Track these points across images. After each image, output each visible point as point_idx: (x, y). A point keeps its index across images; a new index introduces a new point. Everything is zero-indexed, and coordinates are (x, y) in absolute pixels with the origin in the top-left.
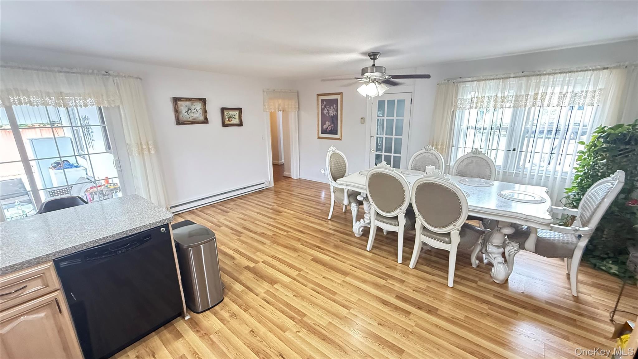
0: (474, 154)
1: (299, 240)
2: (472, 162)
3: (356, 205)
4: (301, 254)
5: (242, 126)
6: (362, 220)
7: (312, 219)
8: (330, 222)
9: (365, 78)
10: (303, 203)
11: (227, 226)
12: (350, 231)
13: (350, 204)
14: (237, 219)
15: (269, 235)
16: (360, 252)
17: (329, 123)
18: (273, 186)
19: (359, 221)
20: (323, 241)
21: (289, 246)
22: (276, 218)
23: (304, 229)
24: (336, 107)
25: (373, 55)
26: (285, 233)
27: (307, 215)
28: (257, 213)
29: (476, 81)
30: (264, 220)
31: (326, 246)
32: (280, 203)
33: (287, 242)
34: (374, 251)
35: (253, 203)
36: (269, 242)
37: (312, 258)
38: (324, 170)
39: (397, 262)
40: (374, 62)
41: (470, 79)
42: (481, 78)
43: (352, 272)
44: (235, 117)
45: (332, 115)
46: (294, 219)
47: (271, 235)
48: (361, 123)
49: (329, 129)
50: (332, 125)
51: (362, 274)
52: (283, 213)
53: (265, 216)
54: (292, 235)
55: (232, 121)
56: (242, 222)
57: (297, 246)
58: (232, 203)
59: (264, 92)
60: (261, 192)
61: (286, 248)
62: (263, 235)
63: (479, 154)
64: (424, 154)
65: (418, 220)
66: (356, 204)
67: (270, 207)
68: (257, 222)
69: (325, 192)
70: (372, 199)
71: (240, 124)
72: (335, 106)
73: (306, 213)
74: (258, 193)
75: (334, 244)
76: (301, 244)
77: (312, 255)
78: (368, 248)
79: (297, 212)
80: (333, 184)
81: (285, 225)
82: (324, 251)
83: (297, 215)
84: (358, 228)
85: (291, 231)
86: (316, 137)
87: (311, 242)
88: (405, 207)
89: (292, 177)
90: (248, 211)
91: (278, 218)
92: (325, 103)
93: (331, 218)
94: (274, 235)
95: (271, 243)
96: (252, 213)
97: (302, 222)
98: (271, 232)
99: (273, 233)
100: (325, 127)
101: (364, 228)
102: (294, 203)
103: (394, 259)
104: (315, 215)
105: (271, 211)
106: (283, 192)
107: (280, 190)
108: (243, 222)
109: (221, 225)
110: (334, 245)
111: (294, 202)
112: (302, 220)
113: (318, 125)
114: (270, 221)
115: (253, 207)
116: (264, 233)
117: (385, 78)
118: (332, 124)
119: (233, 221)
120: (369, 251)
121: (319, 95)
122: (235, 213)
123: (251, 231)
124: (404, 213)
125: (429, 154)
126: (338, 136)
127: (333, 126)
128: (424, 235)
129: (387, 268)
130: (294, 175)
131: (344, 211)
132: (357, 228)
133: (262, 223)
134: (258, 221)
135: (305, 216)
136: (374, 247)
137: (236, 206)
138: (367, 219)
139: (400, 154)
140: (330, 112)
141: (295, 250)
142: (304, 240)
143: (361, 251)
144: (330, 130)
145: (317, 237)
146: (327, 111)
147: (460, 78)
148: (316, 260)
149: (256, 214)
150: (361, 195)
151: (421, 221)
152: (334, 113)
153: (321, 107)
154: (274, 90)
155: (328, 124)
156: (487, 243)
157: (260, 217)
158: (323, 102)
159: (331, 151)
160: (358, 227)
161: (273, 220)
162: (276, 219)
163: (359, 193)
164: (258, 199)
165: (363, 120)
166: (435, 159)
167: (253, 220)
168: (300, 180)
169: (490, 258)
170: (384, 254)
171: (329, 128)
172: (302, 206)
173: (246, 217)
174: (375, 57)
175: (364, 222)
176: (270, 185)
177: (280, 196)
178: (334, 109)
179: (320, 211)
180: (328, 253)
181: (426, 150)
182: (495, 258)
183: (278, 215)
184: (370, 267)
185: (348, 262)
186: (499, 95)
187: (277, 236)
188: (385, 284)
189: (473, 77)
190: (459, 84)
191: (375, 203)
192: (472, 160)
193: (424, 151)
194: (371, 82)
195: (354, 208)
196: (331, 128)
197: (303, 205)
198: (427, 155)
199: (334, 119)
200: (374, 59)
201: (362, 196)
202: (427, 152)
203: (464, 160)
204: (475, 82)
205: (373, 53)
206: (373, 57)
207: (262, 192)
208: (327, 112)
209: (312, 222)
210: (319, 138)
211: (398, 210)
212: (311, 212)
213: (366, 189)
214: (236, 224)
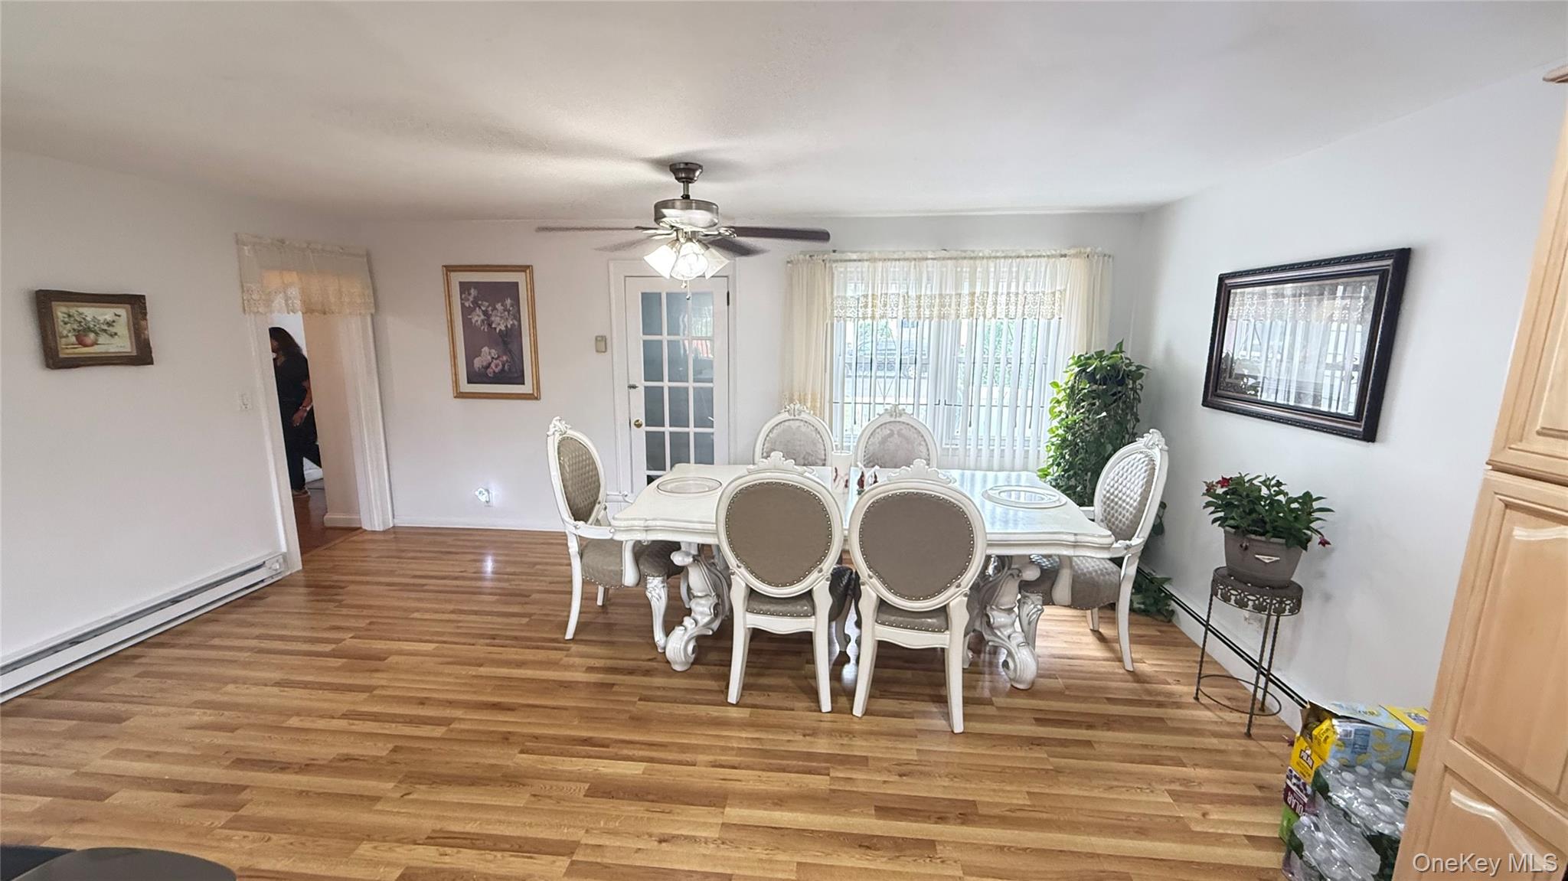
0: (891, 416)
1: (506, 738)
2: (891, 435)
3: (663, 582)
4: (538, 786)
5: (151, 363)
6: (687, 621)
7: (512, 653)
8: (574, 648)
9: (664, 228)
10: (451, 607)
11: (143, 782)
12: (650, 660)
13: (642, 580)
14: (188, 736)
15: (376, 759)
16: (716, 714)
17: (493, 351)
18: (301, 568)
19: (681, 623)
20: (588, 716)
21: (479, 772)
22: (373, 682)
23: (502, 695)
24: (512, 306)
25: (685, 171)
26: (439, 732)
27: (488, 645)
28: (278, 684)
29: (867, 260)
30: (326, 705)
31: (608, 730)
32: (362, 623)
33: (464, 760)
34: (749, 700)
35: (241, 649)
36: (391, 785)
37: (587, 786)
38: (487, 491)
39: (820, 711)
40: (686, 189)
41: (854, 256)
42: (876, 255)
43: (730, 785)
44: (112, 330)
45: (503, 328)
46: (448, 669)
47: (384, 754)
48: (597, 351)
49: (496, 367)
50: (505, 358)
51: (761, 781)
52: (393, 659)
53: (322, 686)
54: (468, 731)
55: (95, 343)
56: (219, 741)
57: (509, 763)
58: (127, 672)
59: (239, 242)
60: (252, 598)
61: (472, 784)
62: (345, 765)
63: (901, 415)
64: (787, 423)
65: (868, 588)
66: (660, 579)
67: (329, 648)
68: (294, 722)
69: (494, 555)
70: (737, 556)
71: (143, 356)
72: (508, 302)
73: (482, 636)
74: (241, 606)
75: (628, 715)
76: (522, 752)
77: (579, 778)
78: (733, 698)
79: (445, 642)
80: (578, 531)
81: (422, 702)
82: (610, 749)
83: (451, 653)
84: (682, 647)
85: (459, 713)
86: (451, 395)
87: (552, 732)
88: (829, 564)
89: (366, 526)
90: (230, 688)
91: (384, 683)
92: (473, 292)
93: (575, 634)
94: (395, 750)
95: (404, 786)
96: (254, 690)
97: (483, 671)
98: (380, 745)
99: (390, 746)
100: (478, 363)
101: (696, 641)
102: (416, 615)
103: (806, 704)
104: (516, 638)
105: (340, 662)
106: (353, 582)
107: (336, 577)
108: (222, 739)
109: (106, 787)
110: (630, 718)
111: (418, 610)
112: (481, 665)
113: (454, 357)
114: (353, 703)
115: (246, 665)
116: (348, 758)
117: (720, 234)
118: (505, 354)
119: (170, 750)
120: (737, 705)
121: (449, 269)
122: (161, 709)
123: (284, 767)
124: (827, 580)
125: (797, 423)
126: (527, 388)
127: (507, 361)
128: (883, 624)
129: (807, 738)
130: (374, 517)
131: (600, 602)
132: (677, 646)
133: (322, 717)
134: (298, 714)
135: (481, 650)
136: (746, 687)
137: (153, 683)
138: (702, 613)
139: (712, 427)
140: (493, 318)
141: (512, 780)
142: (523, 735)
143: (715, 711)
144: (497, 370)
145: (565, 709)
146: (482, 317)
147: (834, 251)
148: (604, 790)
149: (276, 690)
150: (683, 548)
151: (876, 590)
152: (510, 323)
153: (463, 305)
154: (283, 242)
155: (487, 355)
156: (988, 608)
157: (296, 698)
158: (469, 290)
159: (557, 434)
160: (683, 644)
161: (365, 695)
162: (375, 688)
163: (676, 546)
164: (257, 631)
165: (602, 344)
166: (814, 433)
167: (270, 719)
168: (395, 533)
169: (996, 639)
170: (776, 699)
171: (493, 365)
172: (453, 617)
173: (228, 716)
174: (691, 176)
175: (696, 622)
176: (289, 569)
177: (349, 600)
178: (509, 311)
179: (525, 620)
180: (625, 752)
181: (790, 415)
182: (1009, 637)
183: (377, 671)
184: (767, 751)
185: (702, 758)
186: (912, 293)
187: (411, 750)
188: (832, 787)
189: (862, 252)
190: (834, 265)
191: (747, 567)
192: (890, 430)
193: (785, 416)
194: (682, 240)
195: (657, 591)
196: (500, 367)
197: (453, 612)
198: (795, 425)
199: (509, 341)
200: (688, 180)
201: (688, 554)
202: (792, 417)
203: (874, 431)
204: (866, 264)
205: (687, 164)
206: (683, 175)
207: (260, 598)
208: (483, 321)
209: (520, 664)
210: (460, 395)
211: (814, 575)
212: (498, 629)
213: (716, 533)
214: (187, 759)
